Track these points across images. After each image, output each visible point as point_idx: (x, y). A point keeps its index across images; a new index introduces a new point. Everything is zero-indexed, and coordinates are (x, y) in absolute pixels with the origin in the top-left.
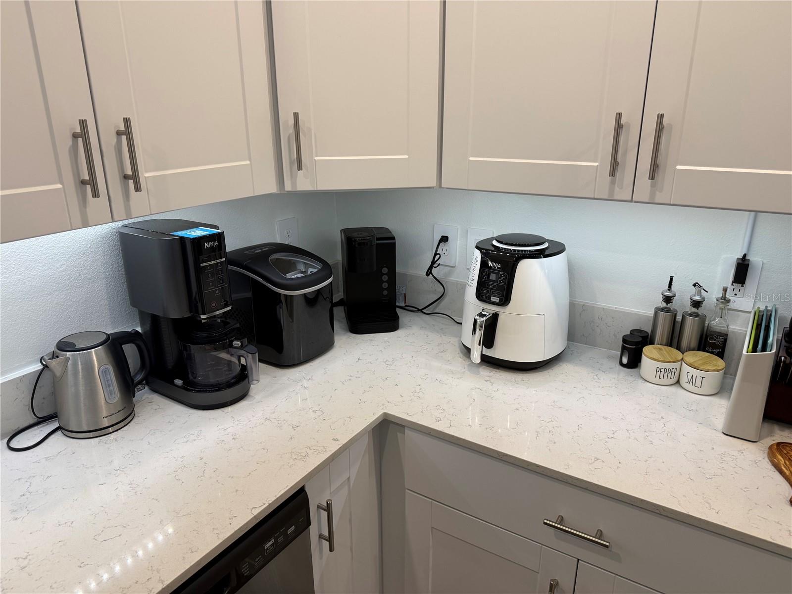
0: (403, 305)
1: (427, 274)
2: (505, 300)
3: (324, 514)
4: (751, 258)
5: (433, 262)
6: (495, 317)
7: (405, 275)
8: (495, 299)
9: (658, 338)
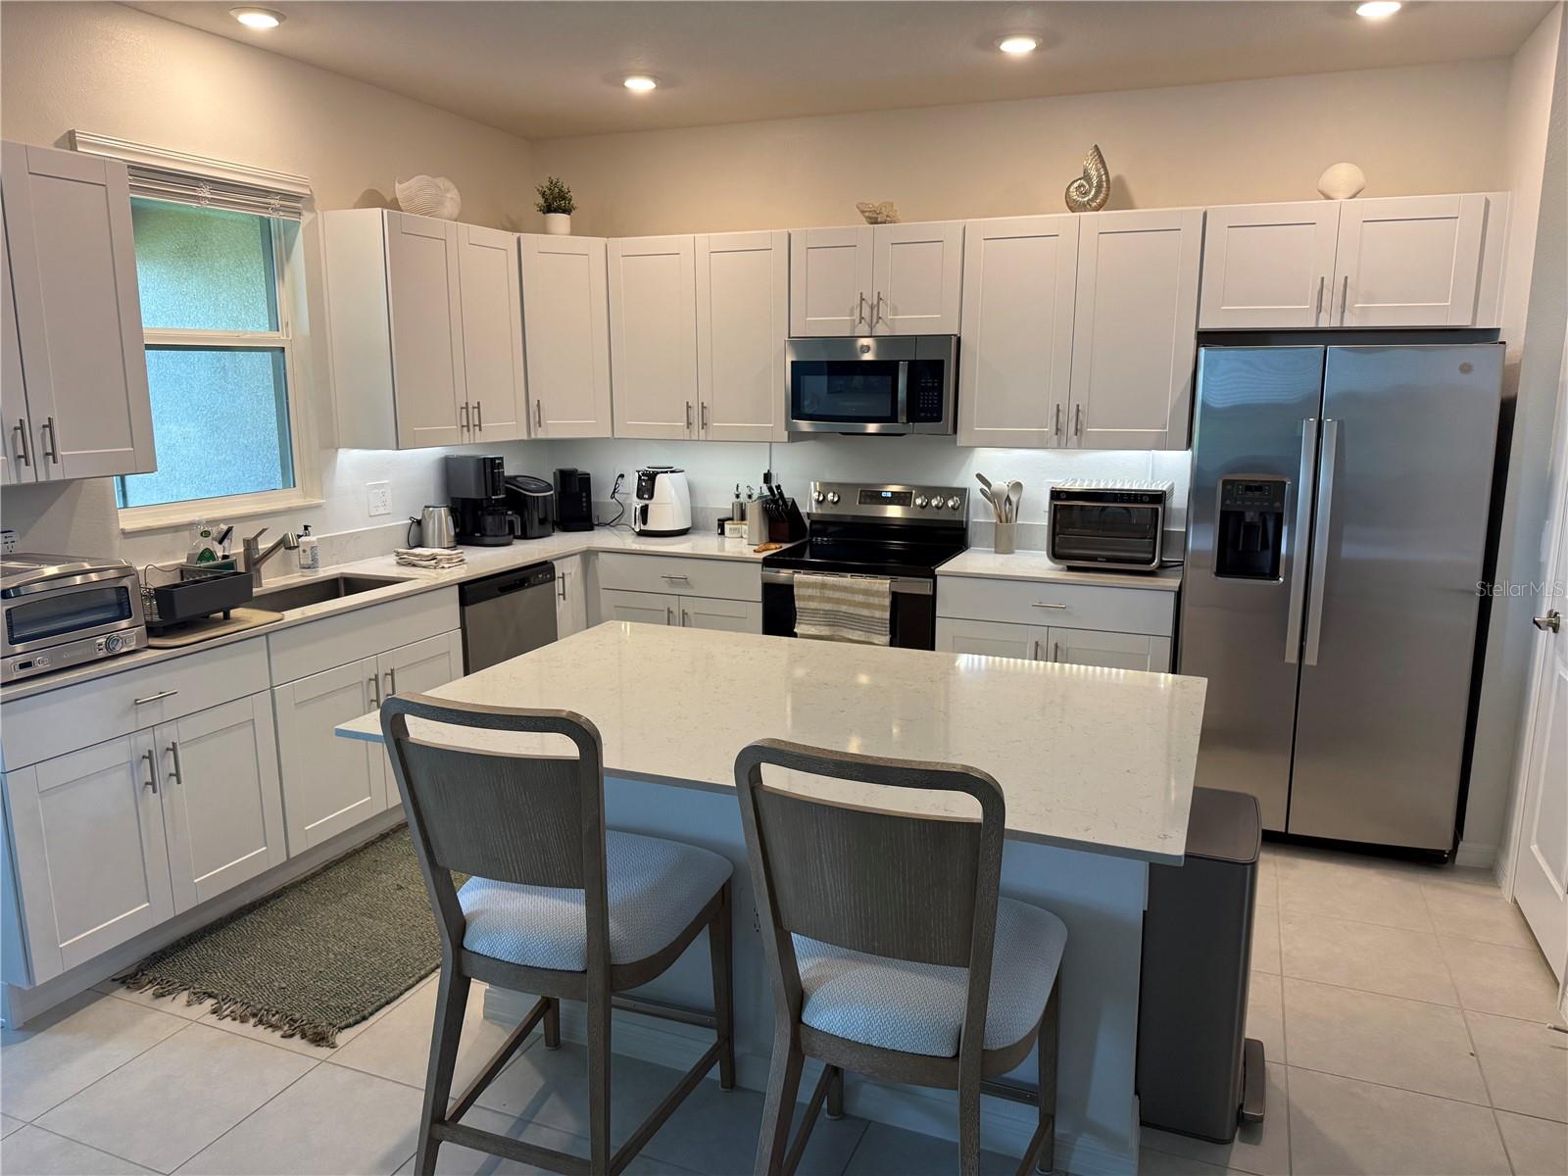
0: (596, 523)
1: (612, 498)
2: (651, 497)
3: (561, 580)
4: (773, 472)
5: (615, 489)
6: (647, 506)
7: (597, 503)
8: (646, 496)
9: (735, 518)
